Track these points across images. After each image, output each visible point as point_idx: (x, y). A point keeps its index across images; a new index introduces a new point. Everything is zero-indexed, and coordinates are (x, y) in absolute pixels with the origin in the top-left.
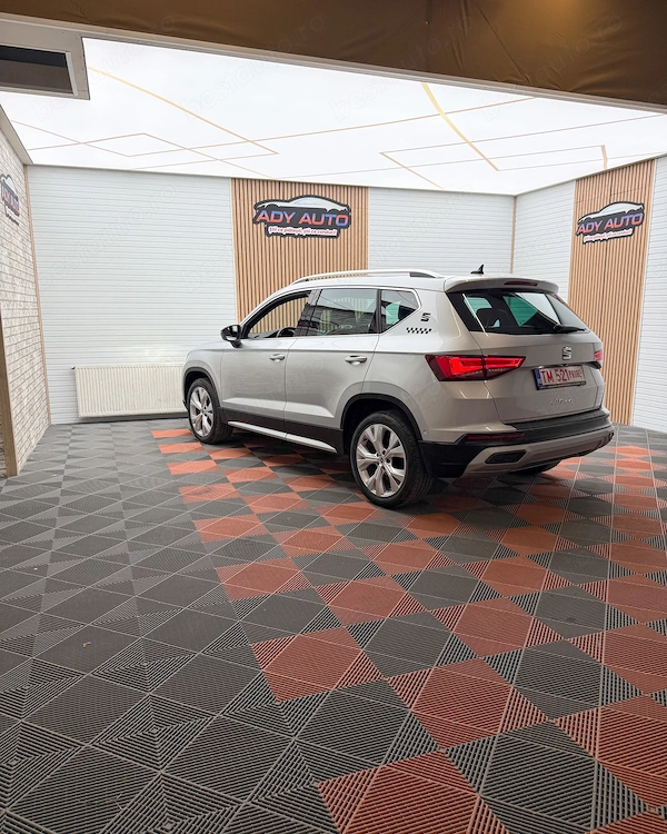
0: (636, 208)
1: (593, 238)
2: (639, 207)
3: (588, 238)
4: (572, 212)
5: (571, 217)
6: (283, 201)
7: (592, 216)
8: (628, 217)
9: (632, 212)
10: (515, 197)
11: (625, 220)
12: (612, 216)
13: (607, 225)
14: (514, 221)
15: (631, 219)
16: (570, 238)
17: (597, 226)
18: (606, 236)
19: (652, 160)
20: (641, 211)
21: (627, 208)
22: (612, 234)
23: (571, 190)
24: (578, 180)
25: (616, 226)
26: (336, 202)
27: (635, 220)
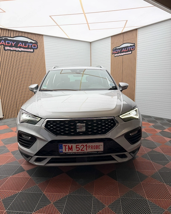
0: (132, 45)
1: (118, 55)
2: (133, 44)
3: (116, 55)
4: (110, 47)
5: (110, 48)
6: (10, 37)
7: (117, 48)
8: (130, 48)
9: (131, 46)
10: (91, 43)
11: (129, 49)
12: (124, 48)
13: (123, 51)
14: (91, 50)
15: (131, 48)
16: (110, 55)
17: (119, 51)
18: (122, 54)
19: (137, 29)
20: (134, 46)
21: (129, 45)
22: (124, 53)
23: (110, 40)
24: (112, 37)
25: (126, 51)
26: (32, 39)
27: (132, 48)
